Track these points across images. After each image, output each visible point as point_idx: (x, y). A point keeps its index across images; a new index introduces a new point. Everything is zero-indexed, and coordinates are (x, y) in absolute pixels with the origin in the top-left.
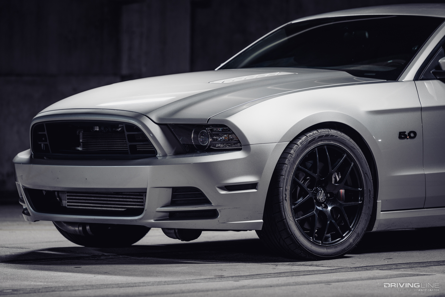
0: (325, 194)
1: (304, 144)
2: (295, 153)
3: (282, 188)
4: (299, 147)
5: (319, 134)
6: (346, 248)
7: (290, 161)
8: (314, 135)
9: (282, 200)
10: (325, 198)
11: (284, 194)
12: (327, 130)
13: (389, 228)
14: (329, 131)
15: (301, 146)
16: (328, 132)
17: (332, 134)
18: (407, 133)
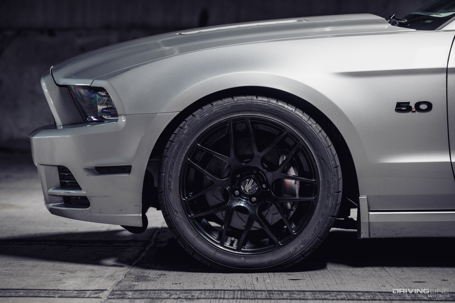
0: (256, 184)
1: (205, 115)
2: (188, 127)
3: (164, 173)
4: (196, 120)
5: (234, 102)
6: (280, 258)
7: (179, 138)
8: (224, 105)
9: (163, 190)
10: (257, 189)
11: (167, 182)
12: (250, 97)
13: (398, 234)
14: (253, 99)
15: (200, 119)
16: (251, 101)
17: (257, 103)
18: (412, 105)
